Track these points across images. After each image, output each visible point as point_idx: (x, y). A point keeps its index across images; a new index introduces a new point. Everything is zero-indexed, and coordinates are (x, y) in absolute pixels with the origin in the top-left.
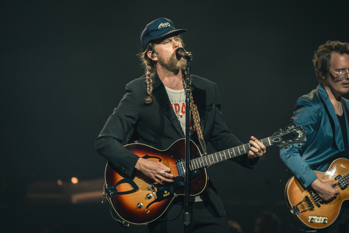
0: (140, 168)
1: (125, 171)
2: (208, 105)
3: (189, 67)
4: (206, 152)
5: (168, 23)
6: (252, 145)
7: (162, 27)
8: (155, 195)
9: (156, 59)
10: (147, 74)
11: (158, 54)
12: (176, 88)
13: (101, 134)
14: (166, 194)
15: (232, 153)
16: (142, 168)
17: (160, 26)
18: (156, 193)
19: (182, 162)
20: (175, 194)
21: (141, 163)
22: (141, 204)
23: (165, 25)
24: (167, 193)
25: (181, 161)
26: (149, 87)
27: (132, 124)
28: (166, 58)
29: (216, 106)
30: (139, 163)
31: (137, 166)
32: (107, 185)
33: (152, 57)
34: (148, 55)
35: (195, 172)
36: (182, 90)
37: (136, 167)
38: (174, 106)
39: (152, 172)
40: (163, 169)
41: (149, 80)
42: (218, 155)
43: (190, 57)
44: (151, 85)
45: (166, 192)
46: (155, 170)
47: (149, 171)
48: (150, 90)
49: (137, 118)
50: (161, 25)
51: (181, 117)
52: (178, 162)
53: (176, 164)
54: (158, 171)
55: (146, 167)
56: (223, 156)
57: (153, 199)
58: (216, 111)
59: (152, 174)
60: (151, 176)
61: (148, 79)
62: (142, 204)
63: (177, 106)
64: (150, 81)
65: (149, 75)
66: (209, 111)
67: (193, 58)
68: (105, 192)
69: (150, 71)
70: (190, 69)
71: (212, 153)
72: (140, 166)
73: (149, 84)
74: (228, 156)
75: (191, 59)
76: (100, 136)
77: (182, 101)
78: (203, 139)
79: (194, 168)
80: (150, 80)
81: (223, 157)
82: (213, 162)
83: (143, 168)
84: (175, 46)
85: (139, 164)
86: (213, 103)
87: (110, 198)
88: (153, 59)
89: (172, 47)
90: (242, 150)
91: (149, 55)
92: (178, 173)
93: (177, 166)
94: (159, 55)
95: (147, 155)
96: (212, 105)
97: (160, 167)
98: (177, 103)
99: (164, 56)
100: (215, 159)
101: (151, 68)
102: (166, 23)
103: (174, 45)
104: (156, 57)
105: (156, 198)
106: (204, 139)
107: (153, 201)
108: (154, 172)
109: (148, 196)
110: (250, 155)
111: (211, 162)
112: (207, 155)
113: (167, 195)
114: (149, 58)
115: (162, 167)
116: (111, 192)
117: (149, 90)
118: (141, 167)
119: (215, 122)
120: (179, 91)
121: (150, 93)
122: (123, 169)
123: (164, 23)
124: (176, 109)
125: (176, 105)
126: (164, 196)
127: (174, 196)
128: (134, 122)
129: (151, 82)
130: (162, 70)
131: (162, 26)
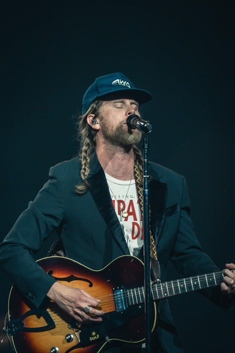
0: (54, 298)
1: (32, 298)
2: (168, 206)
3: (146, 143)
4: (158, 278)
5: (128, 83)
6: (225, 275)
7: (117, 83)
8: (78, 337)
9: (97, 126)
10: (83, 149)
11: (102, 119)
12: (123, 176)
13: (6, 239)
14: (94, 336)
15: (195, 283)
16: (56, 298)
17: (115, 82)
18: (80, 334)
19: (122, 290)
20: (107, 338)
21: (56, 291)
22: (55, 349)
23: (123, 84)
24: (96, 335)
25: (120, 289)
26: (85, 169)
27: (53, 227)
28: (111, 126)
29: (182, 209)
30: (53, 289)
31: (50, 294)
32: (9, 316)
33: (93, 122)
34: (87, 119)
35: (140, 307)
36: (132, 181)
37: (48, 295)
38: (116, 204)
39: (71, 305)
40: (86, 301)
41: (85, 158)
42: (175, 283)
43: (148, 127)
44: (87, 166)
45: (94, 334)
46: (74, 302)
47: (66, 303)
48: (86, 172)
49: (62, 218)
50: (117, 81)
51: (125, 220)
52: (116, 289)
53: (113, 292)
54: (78, 305)
55: (62, 296)
56: (182, 286)
57: (74, 343)
58: (181, 216)
59: (69, 308)
60: (70, 311)
61: (84, 156)
62: (57, 349)
63: (121, 204)
64: (87, 160)
65: (86, 152)
66: (170, 215)
67: (152, 130)
68: (6, 326)
69: (88, 145)
70: (148, 146)
71: (167, 281)
72: (55, 294)
73: (85, 164)
74: (189, 286)
75: (150, 131)
76: (5, 241)
77: (129, 197)
78: (156, 259)
79: (139, 301)
80: (87, 158)
81: (183, 289)
82: (167, 294)
83: (58, 298)
84: (129, 112)
85: (54, 291)
86: (177, 204)
87: (12, 337)
88: (93, 127)
89: (124, 113)
90: (211, 280)
91: (89, 120)
92: (114, 306)
93: (114, 296)
94: (103, 121)
95: (72, 275)
96: (175, 206)
97: (83, 298)
98: (121, 199)
99: (110, 123)
100: (170, 289)
101: (89, 141)
102: (125, 82)
103: (128, 110)
104: (98, 125)
105: (79, 341)
106: (158, 259)
107: (75, 345)
108: (73, 305)
109: (67, 338)
110: (222, 290)
111: (164, 295)
112: (159, 282)
113: (95, 338)
114: (89, 125)
115: (85, 299)
116: (14, 327)
117: (84, 174)
118: (56, 296)
119: (178, 232)
120: (128, 182)
121: (84, 177)
122: (29, 295)
123: (123, 81)
124: (119, 208)
125: (120, 202)
126: (91, 339)
127: (106, 341)
128: (56, 224)
129: (89, 161)
130: (103, 145)
131: (119, 83)
